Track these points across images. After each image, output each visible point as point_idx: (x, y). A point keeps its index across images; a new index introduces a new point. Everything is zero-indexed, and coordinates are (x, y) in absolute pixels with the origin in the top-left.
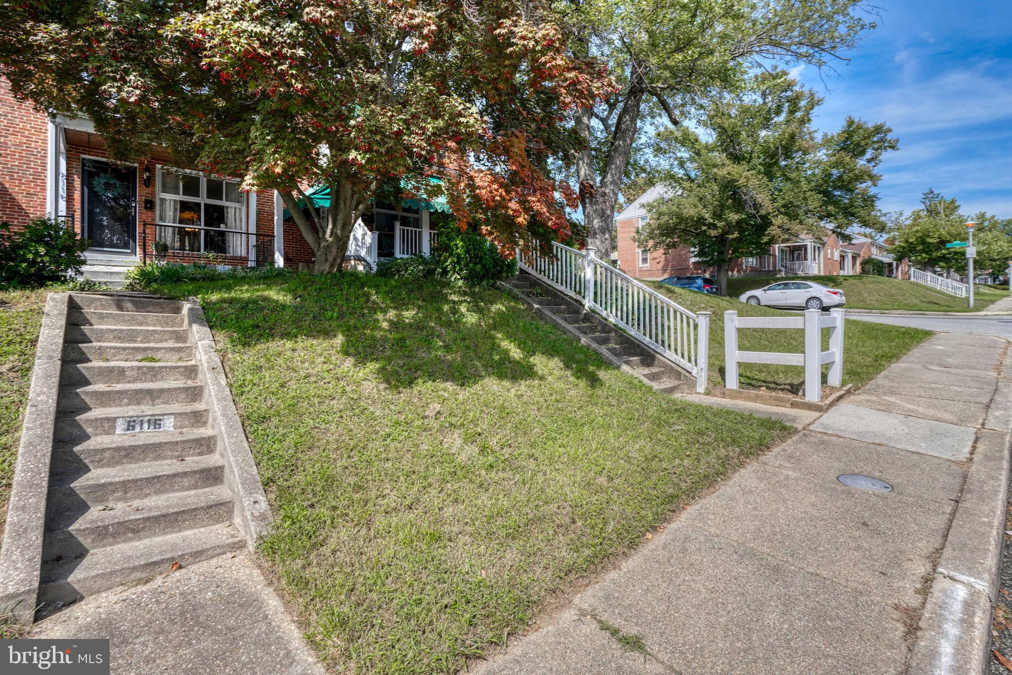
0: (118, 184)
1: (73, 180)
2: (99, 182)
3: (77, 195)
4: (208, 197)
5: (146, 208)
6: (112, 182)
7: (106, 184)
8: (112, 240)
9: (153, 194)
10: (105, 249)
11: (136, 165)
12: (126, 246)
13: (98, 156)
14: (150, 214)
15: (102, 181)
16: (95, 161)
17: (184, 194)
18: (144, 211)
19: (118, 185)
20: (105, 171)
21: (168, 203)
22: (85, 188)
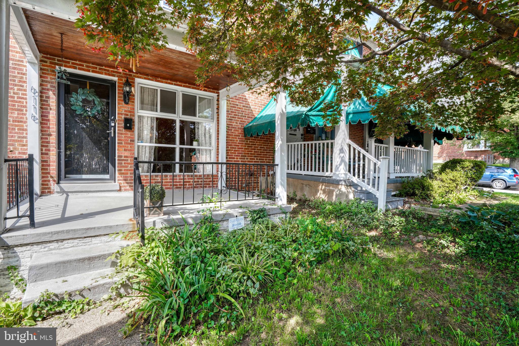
0: (97, 100)
1: (48, 97)
2: (77, 99)
3: (52, 115)
4: (184, 113)
5: (126, 128)
6: (91, 99)
7: (84, 101)
8: (90, 165)
9: (132, 111)
10: (84, 176)
11: (115, 79)
12: (105, 171)
13: (75, 68)
14: (129, 133)
15: (80, 98)
16: (71, 74)
17: (161, 111)
18: (124, 131)
19: (96, 102)
20: (83, 86)
21: (145, 120)
22: (62, 107)
